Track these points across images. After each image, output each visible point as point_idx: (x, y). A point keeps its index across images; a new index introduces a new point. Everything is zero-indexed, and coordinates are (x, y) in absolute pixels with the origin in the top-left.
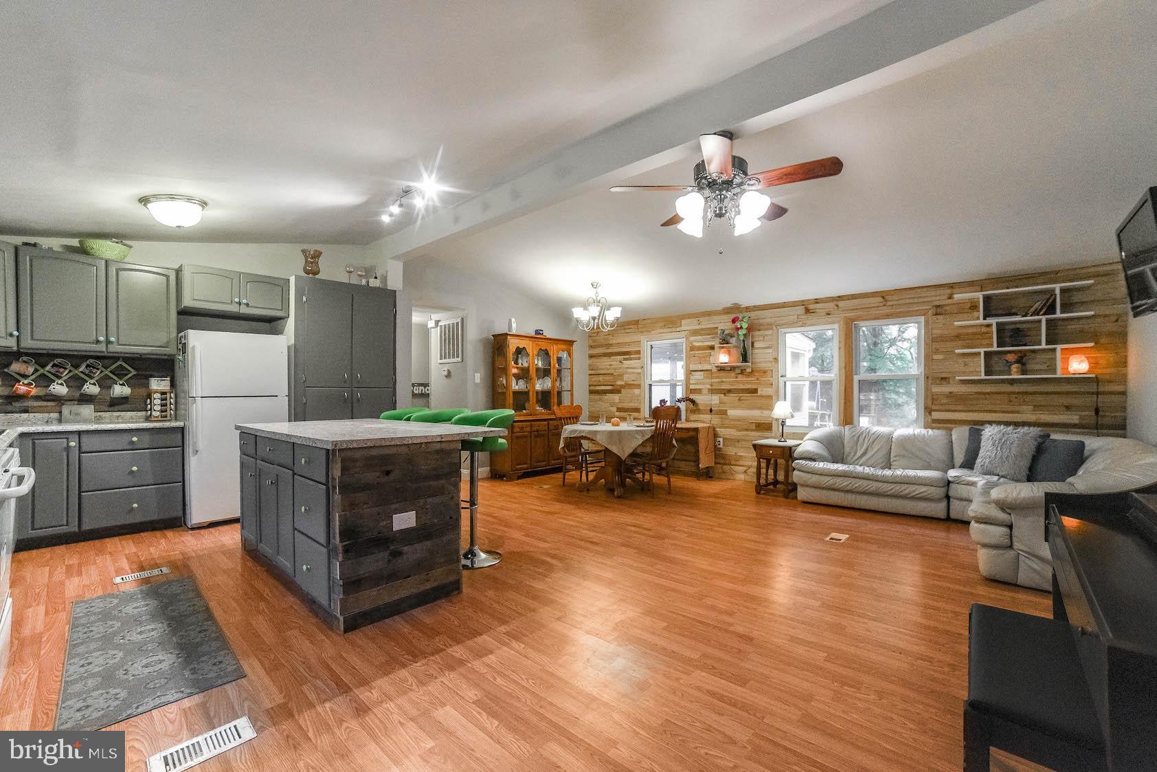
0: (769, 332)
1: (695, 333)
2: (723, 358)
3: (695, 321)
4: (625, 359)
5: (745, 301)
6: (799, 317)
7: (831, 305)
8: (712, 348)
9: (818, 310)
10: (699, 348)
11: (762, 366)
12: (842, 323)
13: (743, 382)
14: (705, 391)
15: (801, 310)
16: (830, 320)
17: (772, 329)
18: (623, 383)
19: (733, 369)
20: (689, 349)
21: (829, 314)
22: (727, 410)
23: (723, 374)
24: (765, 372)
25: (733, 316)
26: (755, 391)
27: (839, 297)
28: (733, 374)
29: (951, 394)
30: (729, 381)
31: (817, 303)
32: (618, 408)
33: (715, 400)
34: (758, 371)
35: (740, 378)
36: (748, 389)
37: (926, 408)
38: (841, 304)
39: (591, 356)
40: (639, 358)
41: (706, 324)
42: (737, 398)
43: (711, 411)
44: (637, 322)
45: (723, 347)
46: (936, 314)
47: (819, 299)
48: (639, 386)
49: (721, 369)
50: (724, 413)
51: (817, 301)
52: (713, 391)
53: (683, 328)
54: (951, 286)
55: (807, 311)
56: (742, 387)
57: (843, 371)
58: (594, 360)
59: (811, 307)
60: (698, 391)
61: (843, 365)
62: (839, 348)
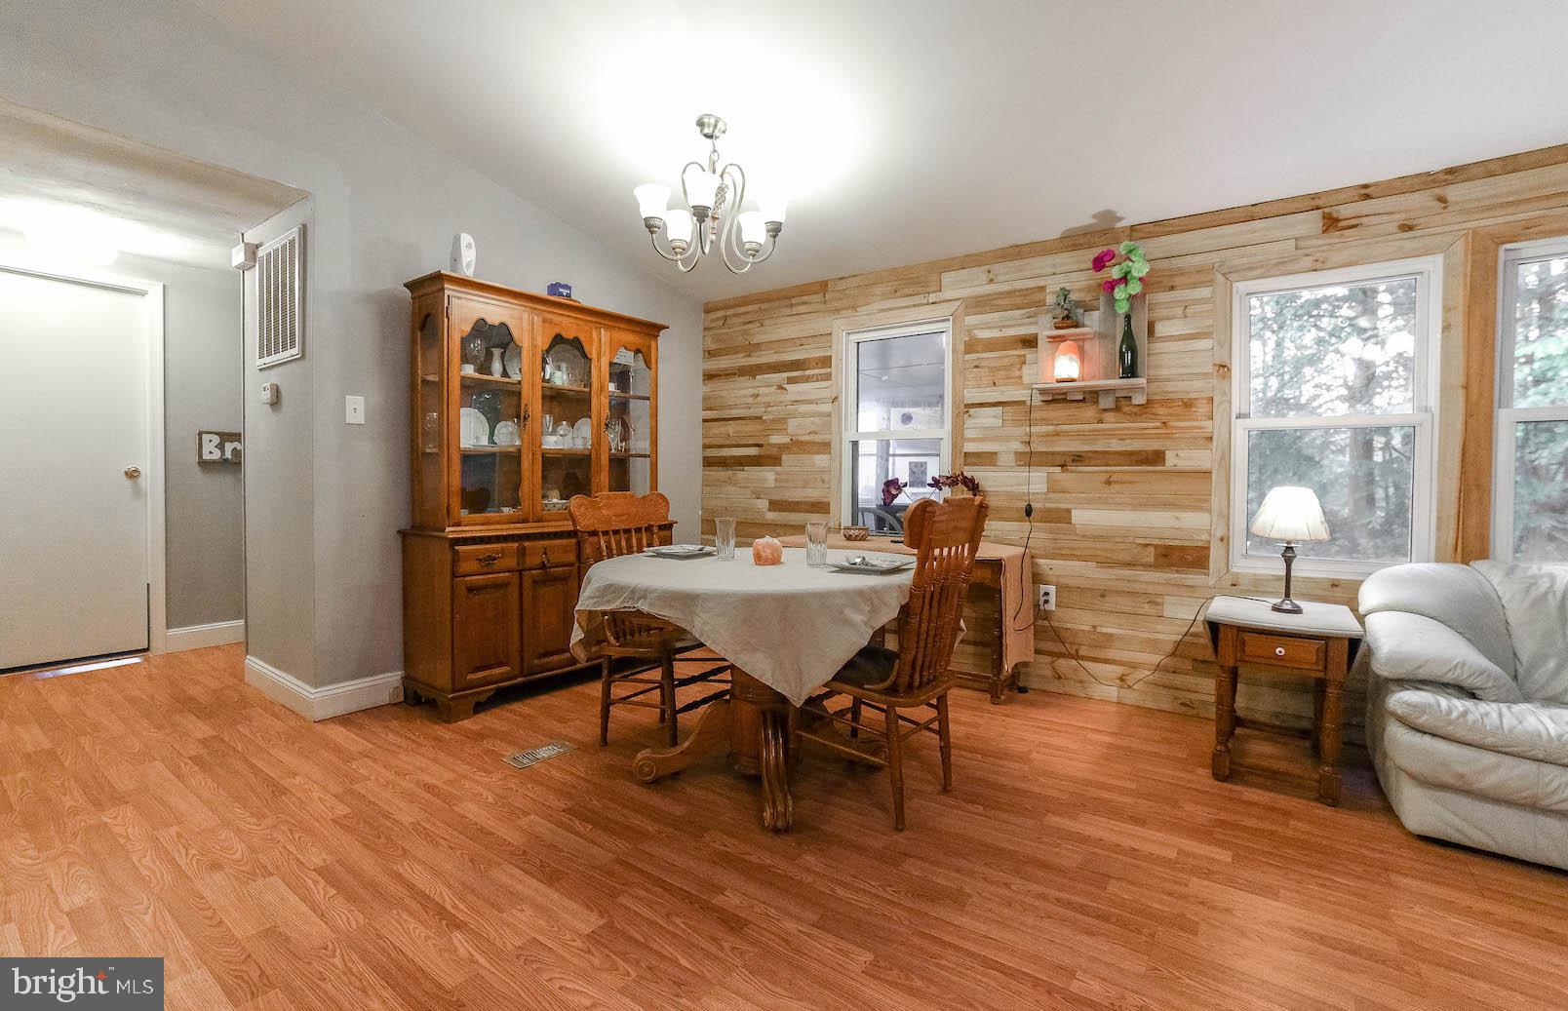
0: (1205, 292)
1: (980, 304)
2: (1066, 367)
3: (979, 274)
4: (791, 381)
5: (1132, 214)
6: (1303, 243)
7: (1420, 198)
8: (1030, 342)
9: (1364, 220)
10: (991, 345)
11: (1179, 388)
12: (1459, 247)
13: (1118, 434)
14: (1005, 459)
15: (1311, 222)
16: (1409, 245)
17: (1211, 283)
18: (786, 440)
19: (1091, 396)
20: (962, 347)
21: (1410, 228)
22: (1069, 511)
23: (1059, 412)
24: (1188, 404)
25: (1096, 252)
26: (1157, 458)
27: (1450, 171)
28: (1089, 412)
30: (1078, 431)
31: (1367, 197)
32: (771, 503)
33: (1037, 482)
34: (1167, 402)
35: (1111, 422)
36: (1132, 453)
38: (1453, 192)
39: (709, 377)
40: (828, 377)
41: (1010, 278)
42: (1104, 478)
43: (1029, 511)
44: (823, 286)
45: (1061, 339)
47: (1377, 185)
48: (825, 447)
49: (1058, 397)
50: (1063, 517)
51: (1366, 192)
52: (1029, 459)
53: (947, 294)
55: (1331, 223)
56: (1116, 446)
57: (1459, 397)
58: (715, 384)
59: (1345, 211)
60: (988, 459)
61: (1458, 379)
62: (1446, 328)
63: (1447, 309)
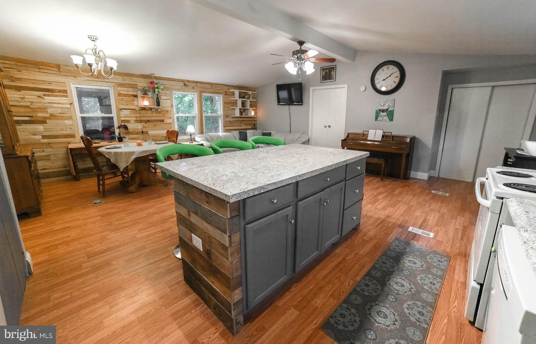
0: (168, 92)
1: (121, 85)
2: (146, 103)
3: (120, 77)
4: (45, 95)
5: (158, 74)
6: (182, 87)
7: (194, 84)
8: (136, 96)
9: (189, 86)
10: (125, 95)
11: (165, 109)
12: (198, 92)
13: (154, 116)
14: (132, 121)
15: (182, 84)
16: (193, 90)
17: (169, 91)
18: (48, 115)
19: (151, 109)
20: (117, 95)
21: (194, 88)
22: (148, 132)
23: (143, 112)
24: (167, 111)
26: (163, 121)
27: (197, 81)
28: (150, 112)
29: (229, 121)
30: (148, 115)
32: (43, 136)
33: (139, 126)
34: (164, 111)
35: (154, 114)
36: (159, 120)
37: (224, 126)
38: (198, 85)
40: (66, 96)
41: (128, 81)
42: (154, 125)
43: (142, 132)
44: (58, 67)
45: (144, 97)
46: (225, 95)
48: (70, 118)
49: (144, 109)
50: (147, 133)
51: (189, 81)
52: (137, 121)
53: (110, 80)
54: (229, 86)
55: (185, 85)
56: (155, 119)
57: (200, 112)
59: (186, 83)
60: (128, 121)
61: (199, 110)
62: (198, 103)
63: (198, 100)
